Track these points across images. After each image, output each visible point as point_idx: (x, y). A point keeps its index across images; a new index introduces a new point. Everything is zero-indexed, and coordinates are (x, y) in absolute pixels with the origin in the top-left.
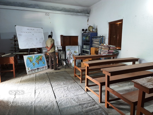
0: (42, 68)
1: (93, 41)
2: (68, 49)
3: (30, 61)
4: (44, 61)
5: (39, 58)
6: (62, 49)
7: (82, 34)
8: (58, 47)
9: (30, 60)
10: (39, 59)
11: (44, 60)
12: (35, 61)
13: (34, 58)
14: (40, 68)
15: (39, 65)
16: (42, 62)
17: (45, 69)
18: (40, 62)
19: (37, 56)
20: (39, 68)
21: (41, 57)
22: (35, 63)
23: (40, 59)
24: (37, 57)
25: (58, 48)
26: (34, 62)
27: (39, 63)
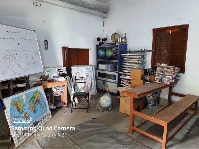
0: (41, 121)
1: (124, 59)
2: (76, 72)
3: (19, 110)
4: (44, 103)
5: (34, 98)
6: (66, 72)
7: (97, 45)
8: (59, 69)
9: (17, 107)
10: (35, 100)
11: (43, 101)
12: (28, 108)
13: (24, 100)
14: (39, 122)
15: (37, 114)
16: (41, 105)
17: (47, 120)
18: (38, 106)
19: (30, 94)
20: (37, 120)
21: (38, 95)
22: (29, 111)
23: (37, 99)
24: (31, 96)
25: (60, 71)
26: (26, 111)
27: (36, 109)
